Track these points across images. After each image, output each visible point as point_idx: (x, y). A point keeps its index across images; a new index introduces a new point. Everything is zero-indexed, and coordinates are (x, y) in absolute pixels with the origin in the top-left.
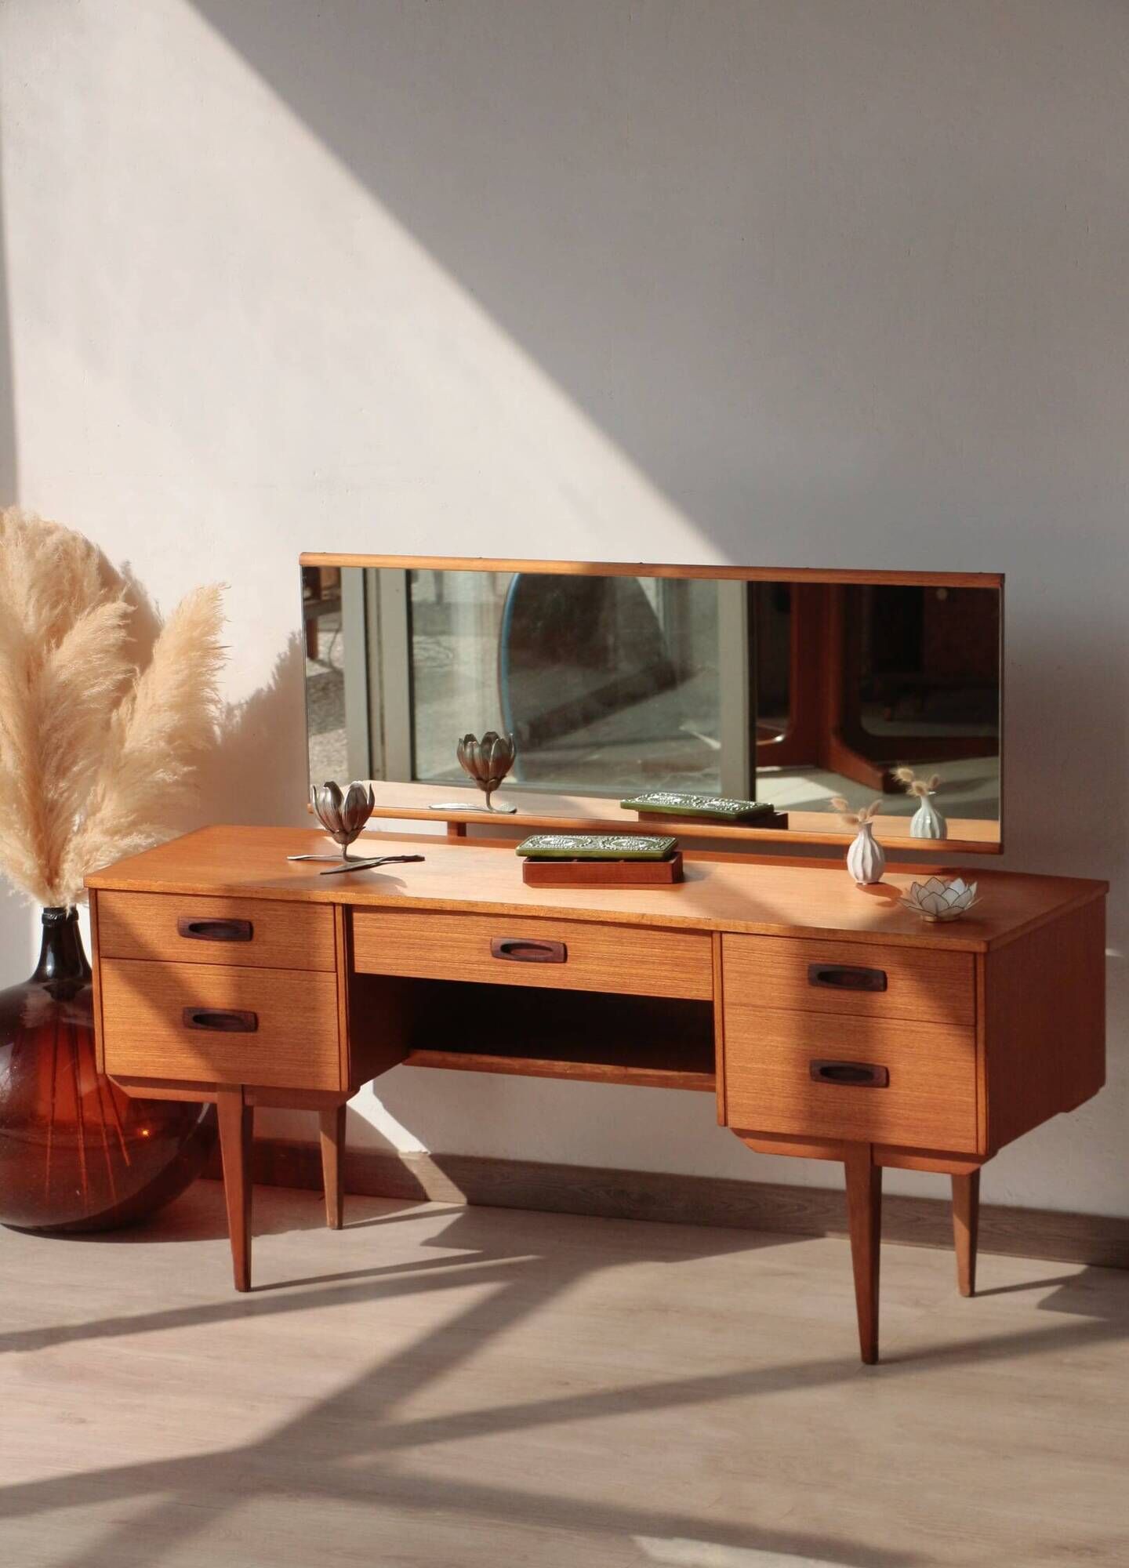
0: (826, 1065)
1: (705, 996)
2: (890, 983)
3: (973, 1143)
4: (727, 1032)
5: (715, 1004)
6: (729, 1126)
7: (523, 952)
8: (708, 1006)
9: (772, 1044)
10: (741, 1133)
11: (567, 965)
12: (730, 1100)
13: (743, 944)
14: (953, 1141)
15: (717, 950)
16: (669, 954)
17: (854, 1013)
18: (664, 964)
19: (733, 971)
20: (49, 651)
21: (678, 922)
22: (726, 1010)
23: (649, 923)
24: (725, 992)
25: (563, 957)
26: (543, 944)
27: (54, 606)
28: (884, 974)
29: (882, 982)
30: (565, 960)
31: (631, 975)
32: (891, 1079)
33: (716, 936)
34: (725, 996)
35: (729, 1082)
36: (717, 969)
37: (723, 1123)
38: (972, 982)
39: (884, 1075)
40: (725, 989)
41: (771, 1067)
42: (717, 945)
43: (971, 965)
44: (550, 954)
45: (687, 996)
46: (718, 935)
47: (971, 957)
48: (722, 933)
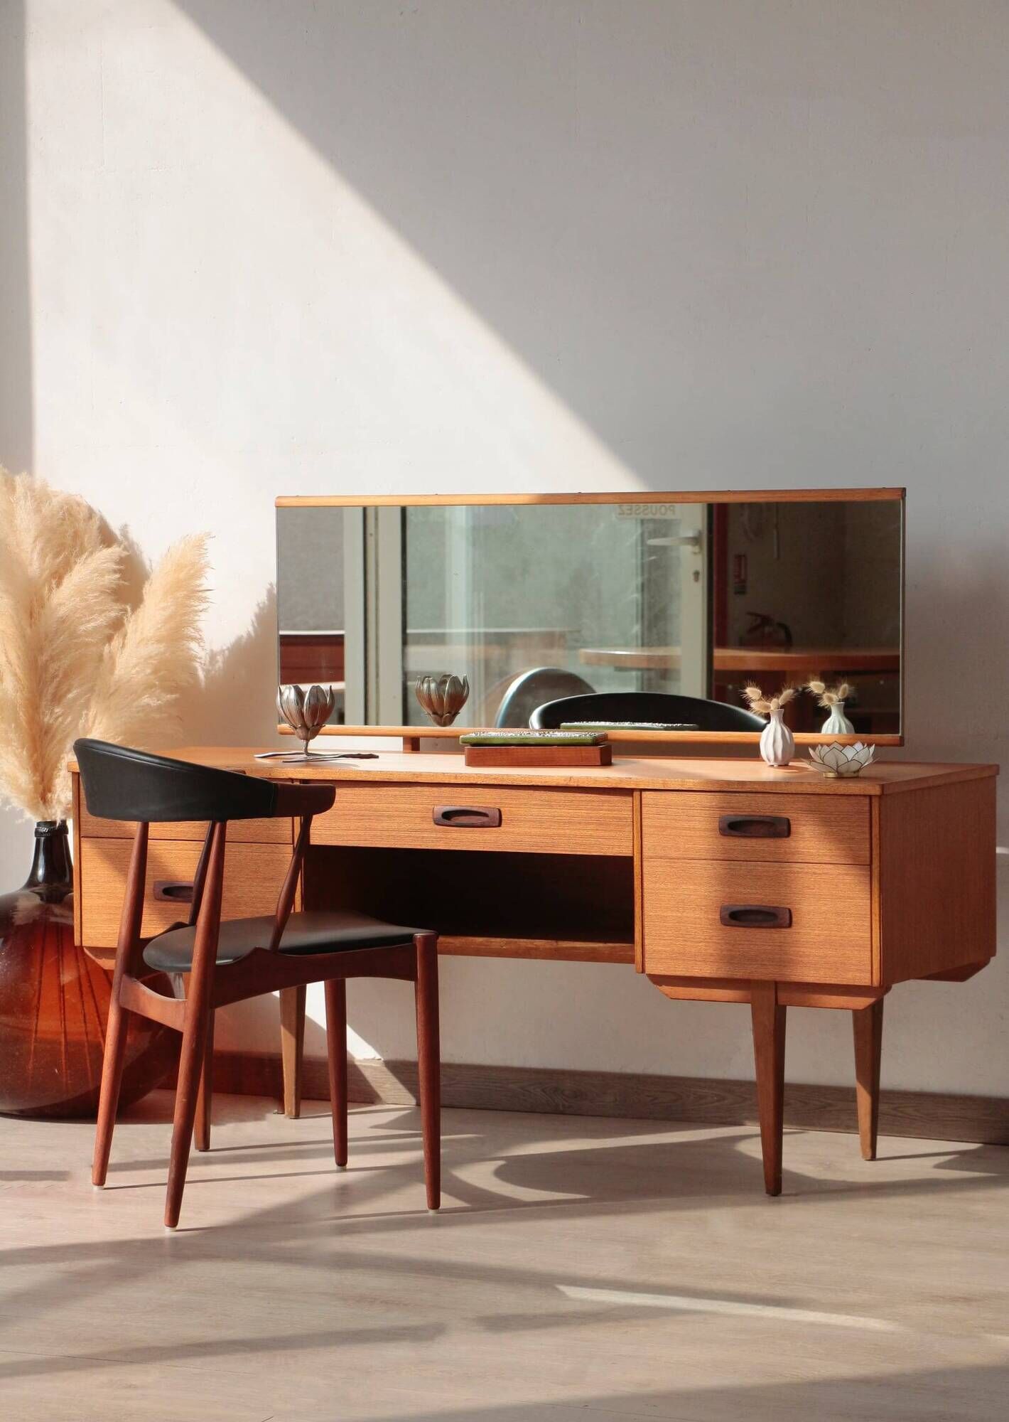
0: (735, 909)
1: (626, 852)
2: (793, 828)
3: (869, 975)
4: (645, 884)
5: (635, 859)
6: (646, 973)
7: (463, 819)
8: (630, 860)
9: (686, 892)
10: (658, 979)
11: (501, 828)
12: (647, 948)
13: (660, 801)
14: (850, 975)
15: (637, 807)
16: (594, 814)
17: (760, 860)
18: (589, 824)
19: (650, 827)
20: (50, 590)
21: (602, 782)
22: (645, 864)
23: (575, 785)
24: (644, 846)
25: (497, 822)
26: (481, 810)
27: (57, 555)
28: (788, 820)
29: (785, 828)
30: (500, 825)
31: (559, 835)
32: (794, 919)
33: (636, 794)
34: (644, 851)
35: (646, 931)
36: (637, 826)
37: (641, 970)
38: (868, 825)
39: (788, 915)
40: (644, 843)
41: (685, 914)
42: (637, 802)
43: (867, 808)
44: (485, 819)
45: (610, 853)
46: (639, 793)
47: (867, 801)
48: (642, 790)
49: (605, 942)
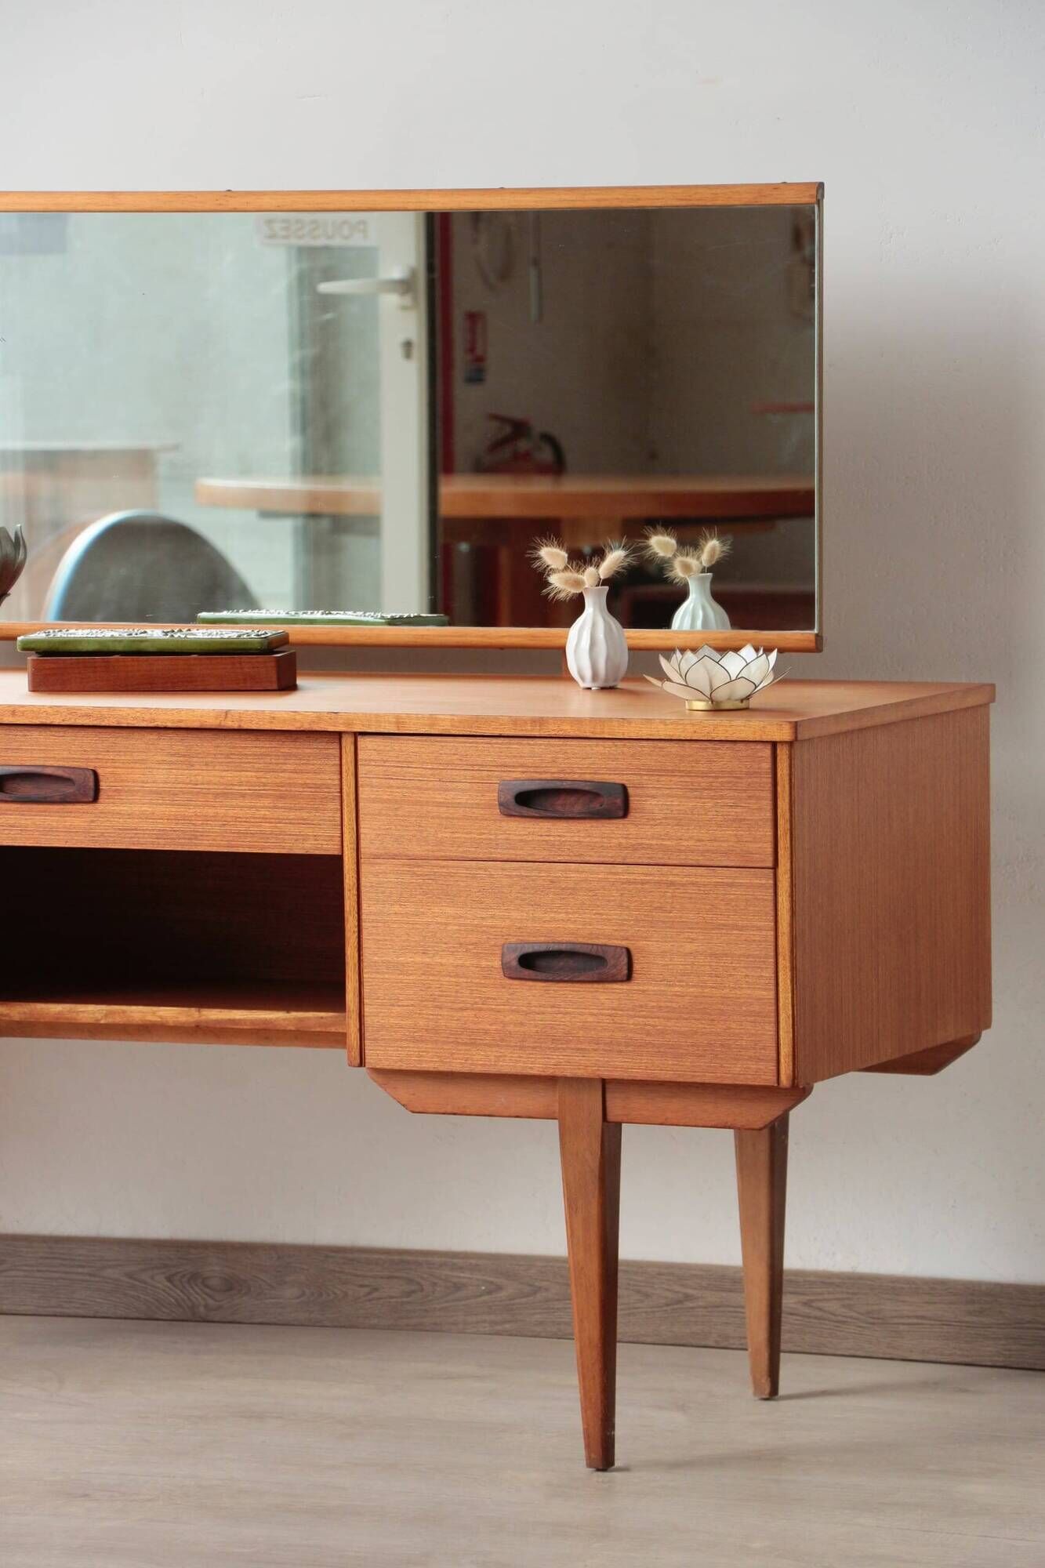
0: (529, 949)
1: (328, 846)
2: (634, 802)
3: (772, 1066)
4: (364, 906)
5: (346, 859)
6: (367, 1066)
7: (27, 789)
8: (335, 863)
9: (439, 920)
10: (388, 1075)
11: (100, 806)
12: (368, 1021)
13: (391, 754)
14: (737, 1068)
15: (348, 767)
16: (270, 778)
17: (574, 859)
18: (260, 796)
19: (374, 801)
21: (284, 721)
22: (364, 868)
24: (362, 836)
25: (92, 793)
26: (59, 773)
28: (624, 788)
29: (620, 801)
30: (96, 799)
31: (206, 819)
32: (636, 967)
33: (348, 743)
34: (363, 844)
35: (366, 990)
36: (349, 800)
37: (358, 1061)
38: (768, 795)
39: (625, 960)
40: (362, 831)
41: (437, 959)
42: (348, 758)
43: (767, 766)
44: (69, 790)
45: (298, 850)
46: (351, 739)
47: (767, 752)
48: (356, 735)
49: (288, 1009)
